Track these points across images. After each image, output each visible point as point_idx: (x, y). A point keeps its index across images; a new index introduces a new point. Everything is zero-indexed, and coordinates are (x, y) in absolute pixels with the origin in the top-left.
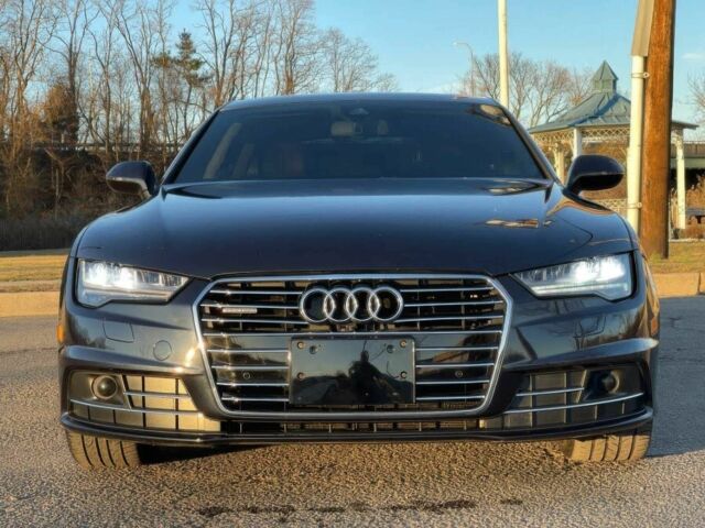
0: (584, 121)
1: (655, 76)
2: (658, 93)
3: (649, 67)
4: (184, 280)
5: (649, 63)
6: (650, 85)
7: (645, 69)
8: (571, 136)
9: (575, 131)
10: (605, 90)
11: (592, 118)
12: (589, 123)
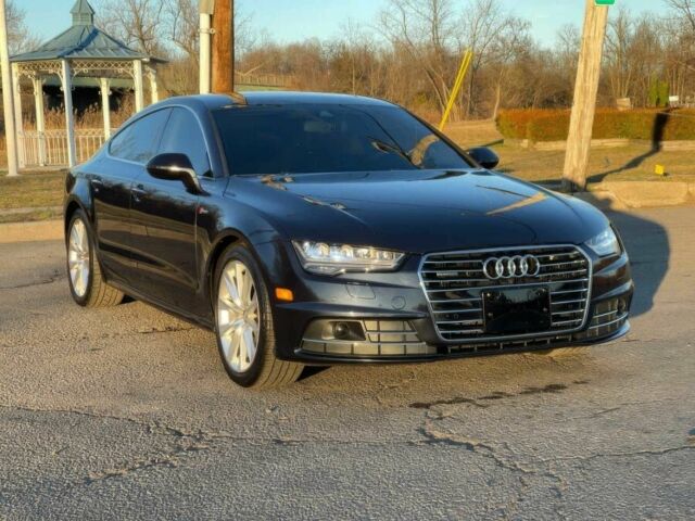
0: (71, 52)
1: (221, 32)
2: (224, 48)
3: (215, 24)
4: (402, 255)
5: (215, 19)
6: (216, 39)
7: (211, 26)
8: (59, 66)
9: (63, 62)
10: (85, 23)
11: (77, 50)
12: (75, 55)
